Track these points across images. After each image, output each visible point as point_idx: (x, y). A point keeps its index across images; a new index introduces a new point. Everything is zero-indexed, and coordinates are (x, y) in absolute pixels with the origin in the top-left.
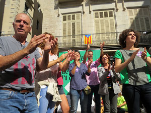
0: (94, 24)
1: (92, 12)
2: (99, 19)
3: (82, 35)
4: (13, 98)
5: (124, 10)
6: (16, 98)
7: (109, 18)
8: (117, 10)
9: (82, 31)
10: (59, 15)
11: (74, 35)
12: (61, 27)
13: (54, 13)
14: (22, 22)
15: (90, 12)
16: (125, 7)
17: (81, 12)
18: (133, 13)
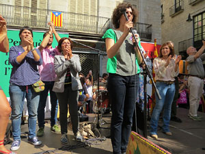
3: (48, 11)
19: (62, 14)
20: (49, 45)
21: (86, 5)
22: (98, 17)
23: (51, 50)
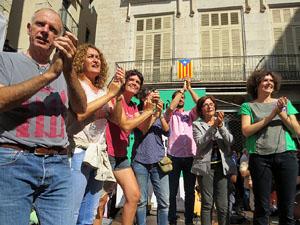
0: (198, 39)
1: (196, 13)
2: (210, 28)
3: (173, 60)
4: (20, 164)
5: (263, 9)
6: (25, 164)
7: (230, 26)
8: (248, 9)
9: (174, 52)
10: (128, 18)
11: (157, 61)
12: (133, 44)
13: (120, 13)
14: (47, 26)
15: (192, 13)
16: (265, 4)
17: (173, 13)
18: (282, 16)
19: (192, 62)
20: (180, 107)
21: (226, 44)
22: (244, 57)
23: (183, 114)
